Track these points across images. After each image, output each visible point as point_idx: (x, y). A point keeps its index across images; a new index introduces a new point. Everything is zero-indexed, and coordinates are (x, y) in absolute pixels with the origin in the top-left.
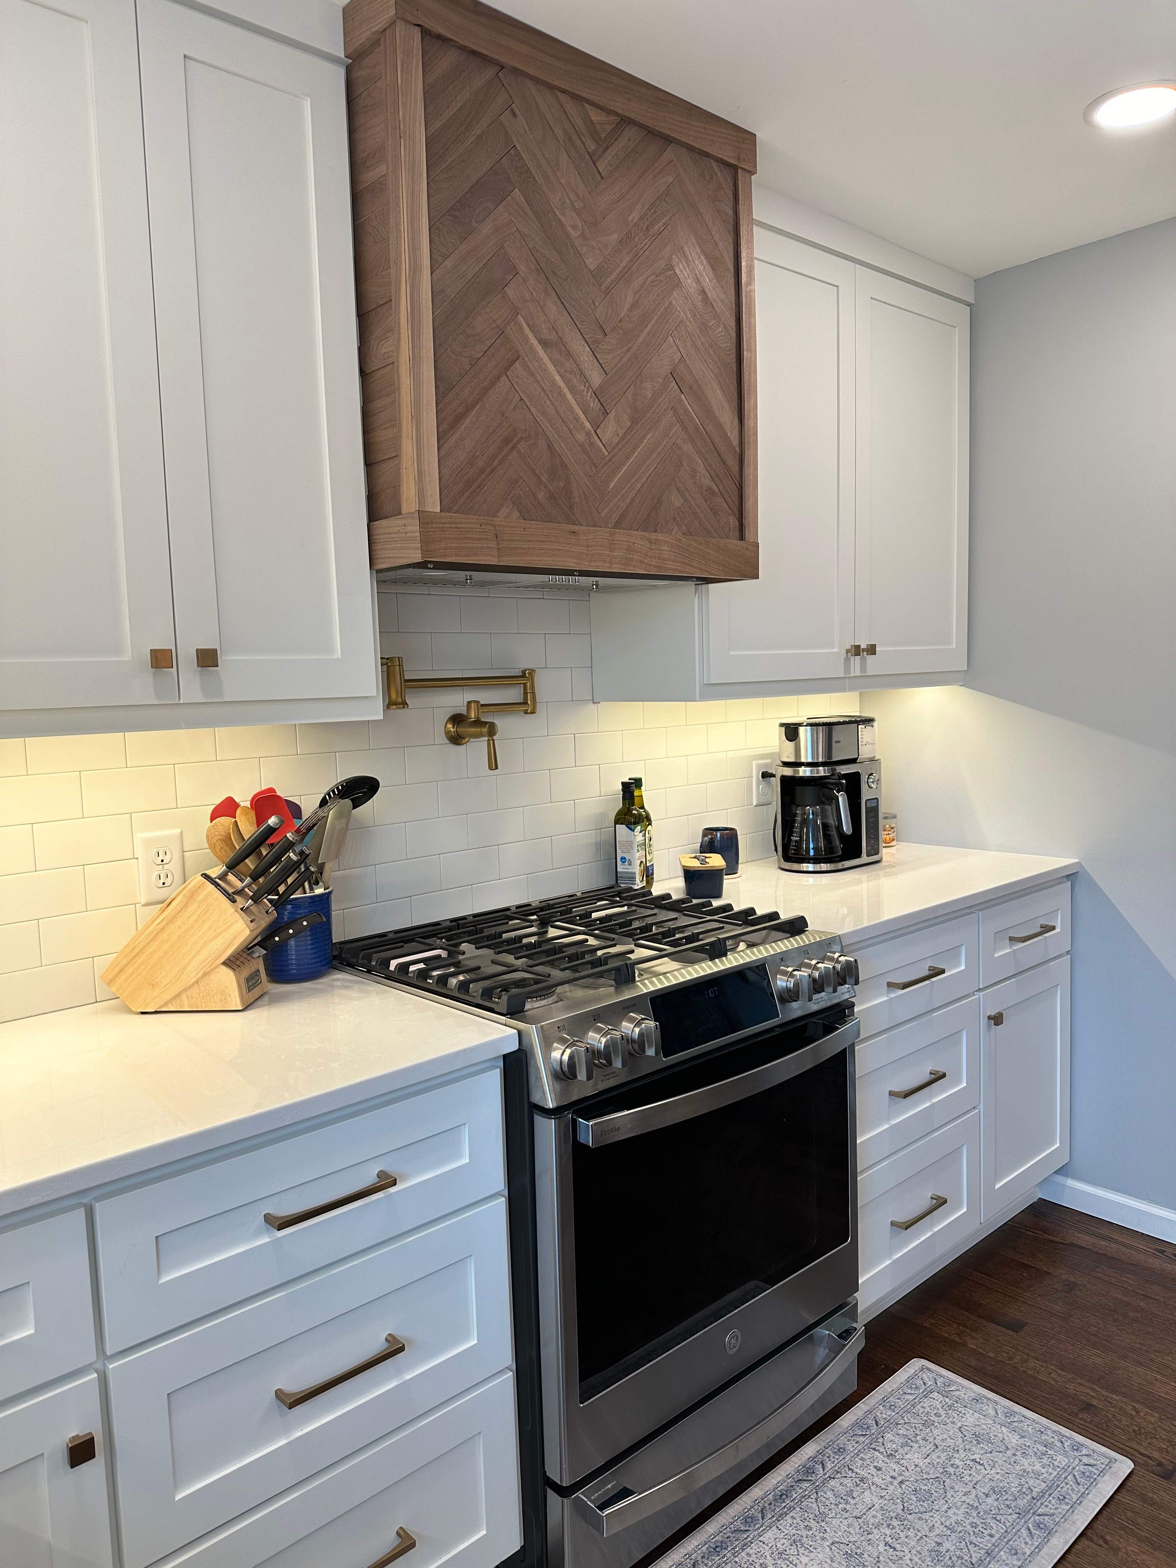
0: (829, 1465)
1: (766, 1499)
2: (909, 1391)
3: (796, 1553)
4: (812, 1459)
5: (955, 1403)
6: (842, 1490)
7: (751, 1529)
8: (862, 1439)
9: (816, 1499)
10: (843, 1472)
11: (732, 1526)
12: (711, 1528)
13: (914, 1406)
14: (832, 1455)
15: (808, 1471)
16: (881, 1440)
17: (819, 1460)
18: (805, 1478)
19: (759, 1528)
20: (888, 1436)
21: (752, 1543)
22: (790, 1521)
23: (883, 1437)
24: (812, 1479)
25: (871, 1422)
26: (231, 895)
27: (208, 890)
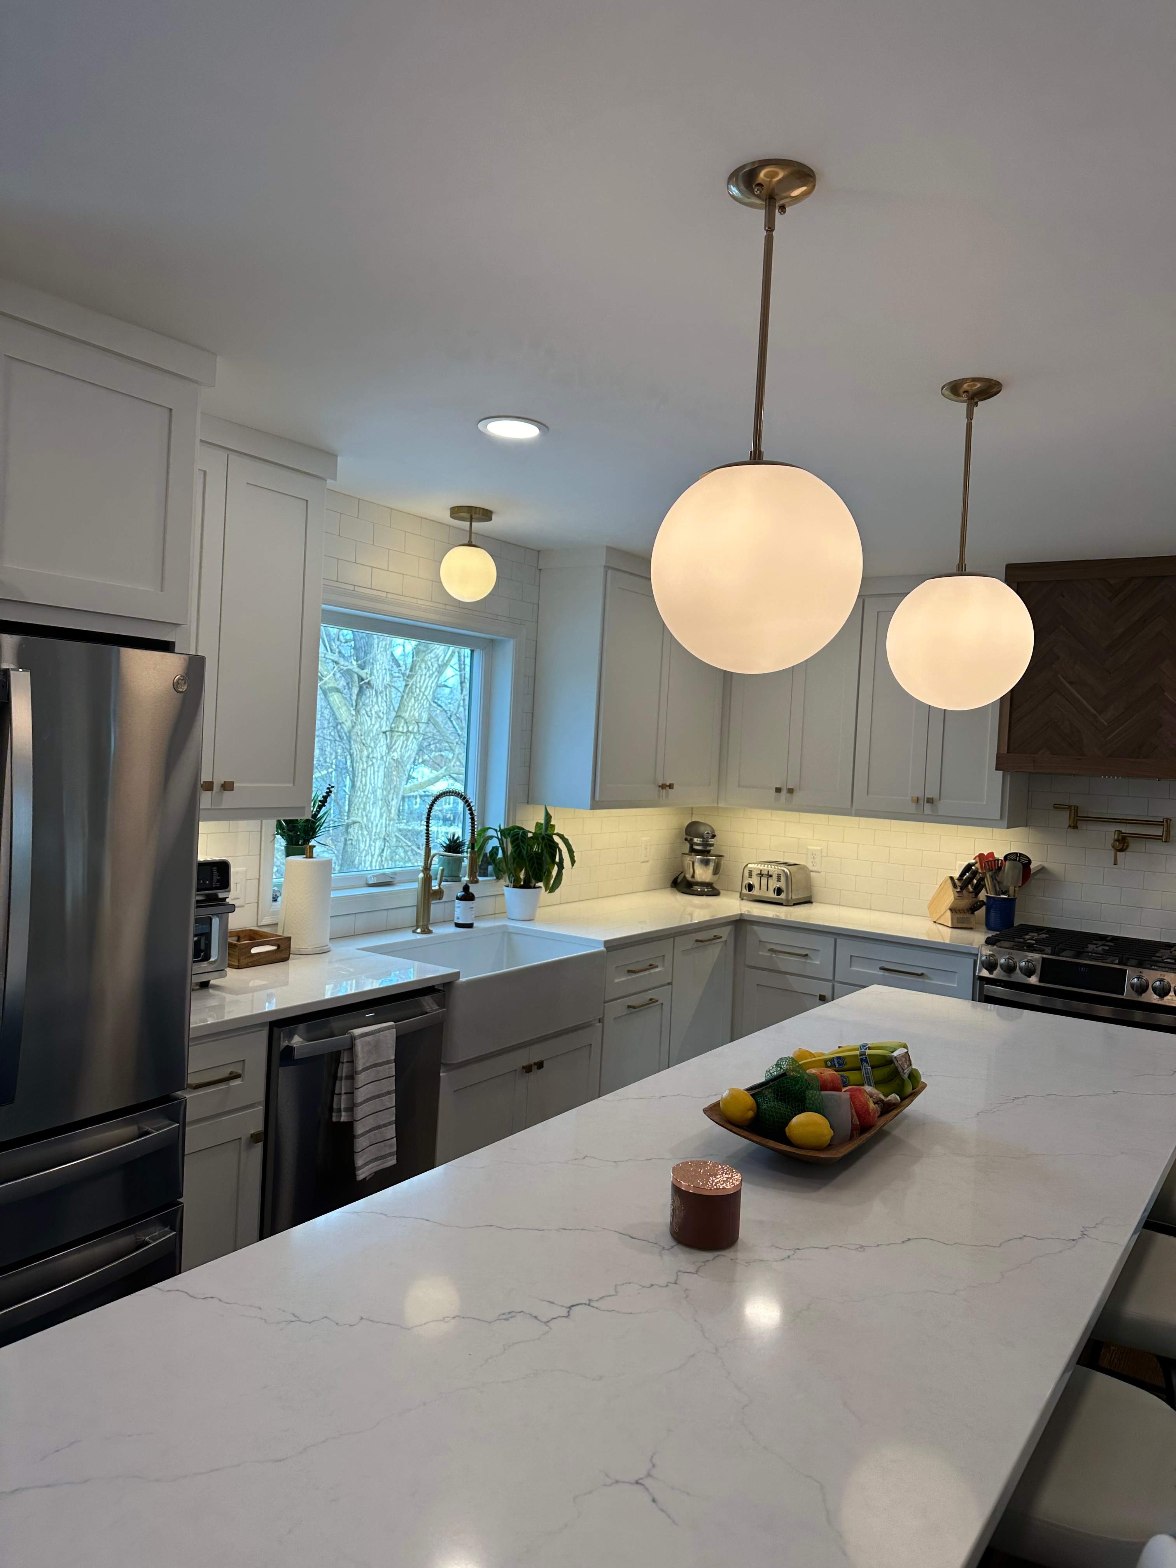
26: (955, 886)
27: (949, 881)
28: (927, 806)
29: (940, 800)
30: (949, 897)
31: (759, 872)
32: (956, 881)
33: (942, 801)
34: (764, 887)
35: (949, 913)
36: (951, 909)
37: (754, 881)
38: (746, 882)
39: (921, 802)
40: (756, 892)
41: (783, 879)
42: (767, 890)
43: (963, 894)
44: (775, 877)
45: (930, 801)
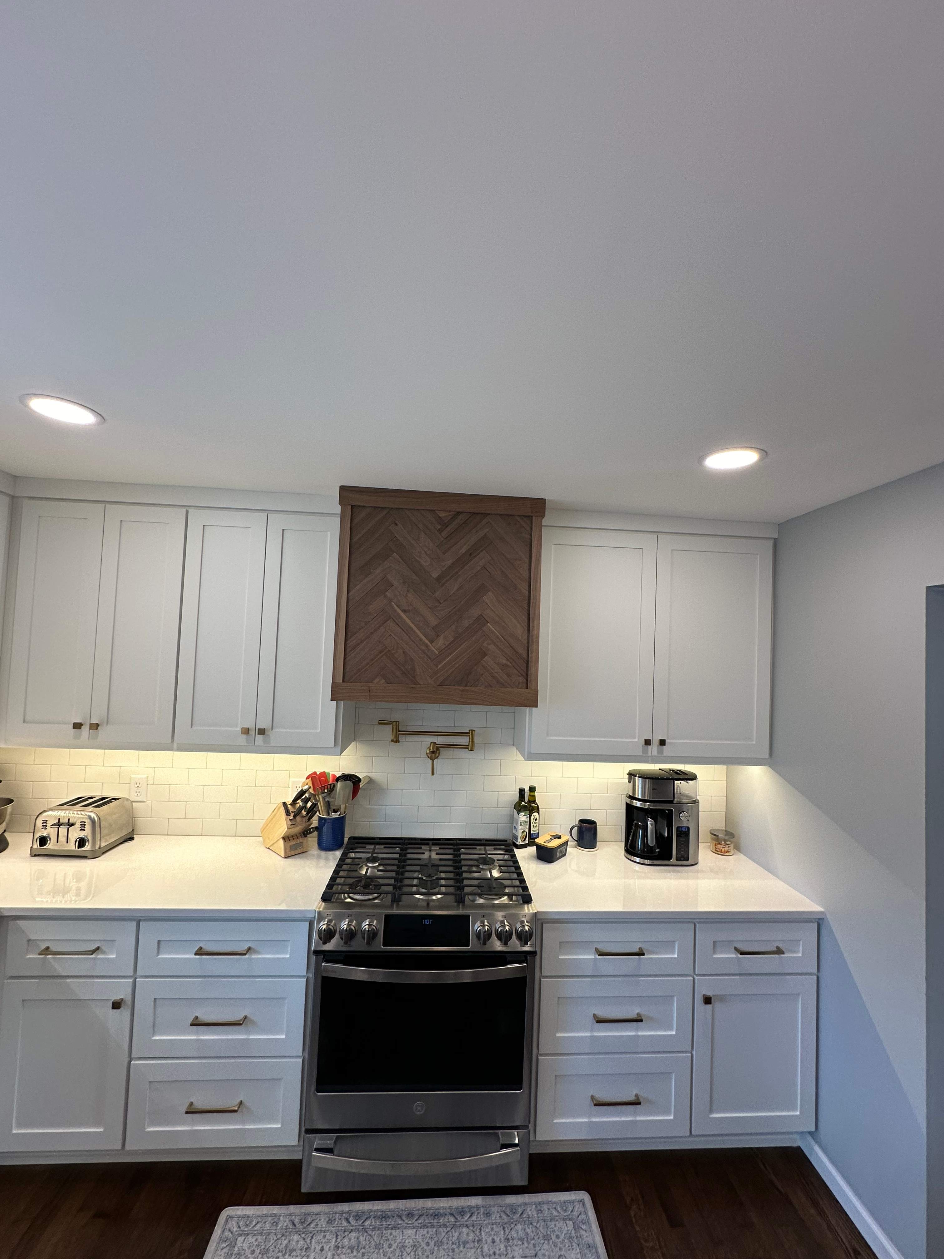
0: (474, 1218)
1: (428, 1211)
2: (559, 1209)
3: (408, 1252)
4: (470, 1207)
5: (575, 1238)
6: (464, 1237)
7: (406, 1221)
8: (504, 1216)
9: (448, 1232)
10: (475, 1228)
11: (401, 1212)
12: (392, 1205)
13: (551, 1220)
14: (481, 1213)
15: (462, 1212)
16: (512, 1226)
17: (472, 1211)
18: (456, 1215)
19: (409, 1224)
20: (519, 1227)
21: (398, 1229)
22: (425, 1232)
23: (516, 1225)
24: (458, 1219)
25: (520, 1210)
26: (288, 813)
27: (282, 809)
28: (259, 738)
29: (272, 730)
30: (282, 826)
31: (57, 821)
32: (289, 806)
33: (275, 730)
34: (62, 839)
35: (281, 842)
36: (284, 838)
37: (51, 832)
38: (37, 835)
39: (252, 733)
40: (50, 846)
41: (88, 827)
42: (67, 842)
43: (296, 821)
44: (78, 825)
45: (262, 732)
